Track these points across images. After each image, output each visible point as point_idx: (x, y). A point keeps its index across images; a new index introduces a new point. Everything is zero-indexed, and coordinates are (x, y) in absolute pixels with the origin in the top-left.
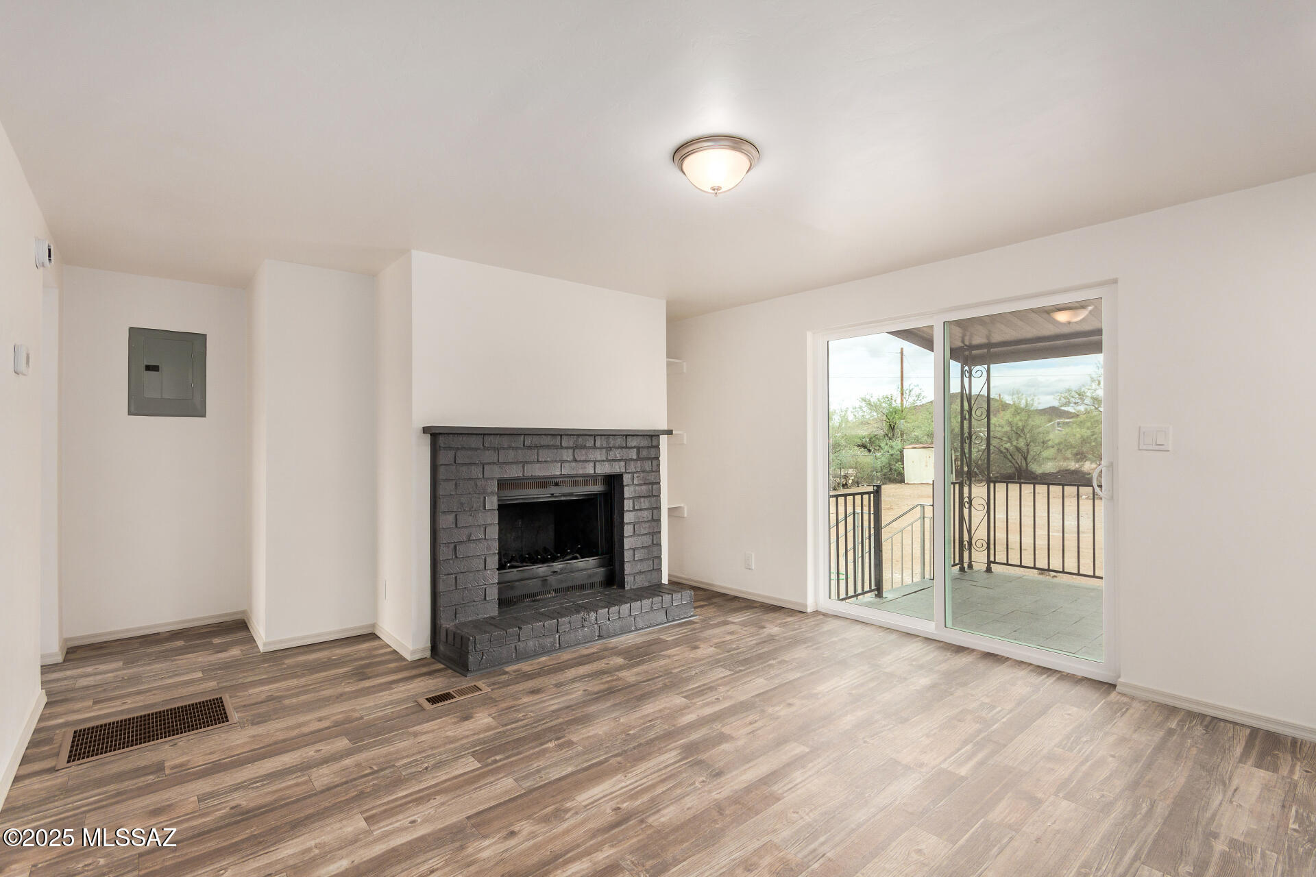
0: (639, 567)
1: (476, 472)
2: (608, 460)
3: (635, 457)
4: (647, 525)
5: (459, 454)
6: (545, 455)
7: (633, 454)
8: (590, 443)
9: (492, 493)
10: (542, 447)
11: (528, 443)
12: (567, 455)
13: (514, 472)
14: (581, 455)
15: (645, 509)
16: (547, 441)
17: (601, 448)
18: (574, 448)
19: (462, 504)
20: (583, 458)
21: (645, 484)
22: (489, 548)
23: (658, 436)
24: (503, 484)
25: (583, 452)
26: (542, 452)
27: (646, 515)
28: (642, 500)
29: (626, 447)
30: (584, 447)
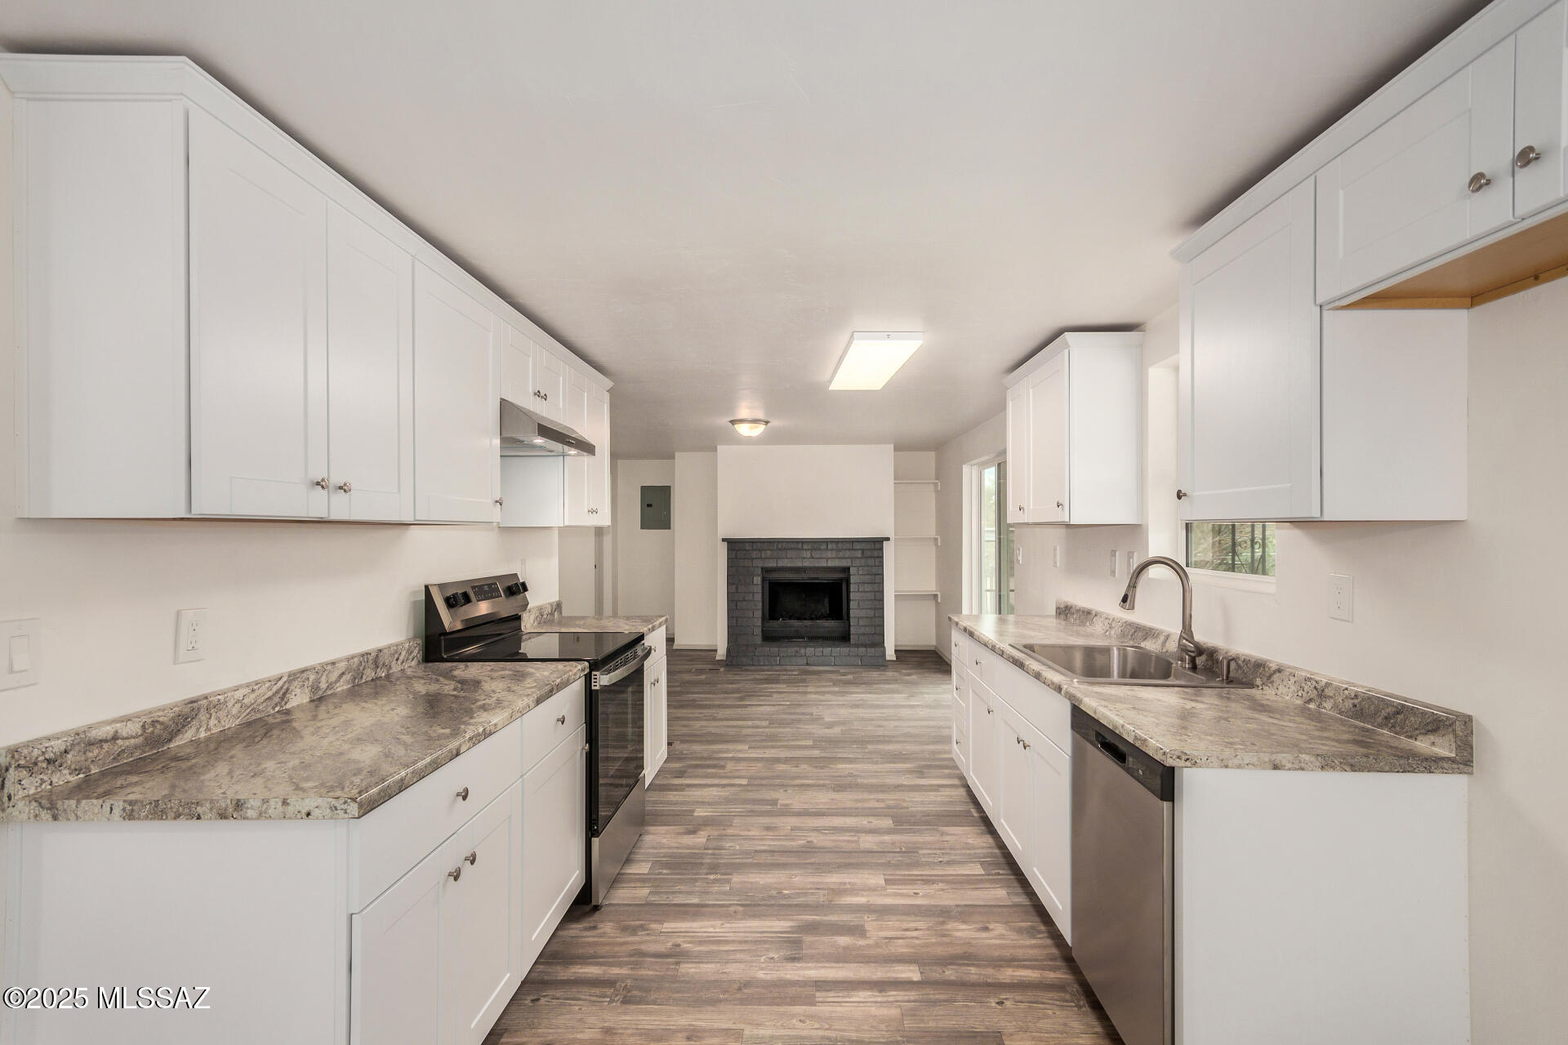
0: (862, 630)
1: (747, 563)
2: (837, 558)
3: (860, 556)
4: (870, 602)
5: (738, 553)
6: (790, 554)
7: (859, 554)
8: (824, 547)
9: (758, 575)
10: (789, 549)
11: (780, 546)
12: (808, 555)
13: (772, 564)
14: (816, 554)
15: (867, 592)
16: (793, 546)
17: (832, 550)
18: (812, 550)
19: (740, 581)
20: (817, 556)
21: (868, 574)
22: (755, 605)
23: (882, 542)
24: (766, 570)
25: (818, 552)
26: (789, 552)
27: (871, 596)
28: (866, 585)
29: (853, 549)
30: (820, 549)
